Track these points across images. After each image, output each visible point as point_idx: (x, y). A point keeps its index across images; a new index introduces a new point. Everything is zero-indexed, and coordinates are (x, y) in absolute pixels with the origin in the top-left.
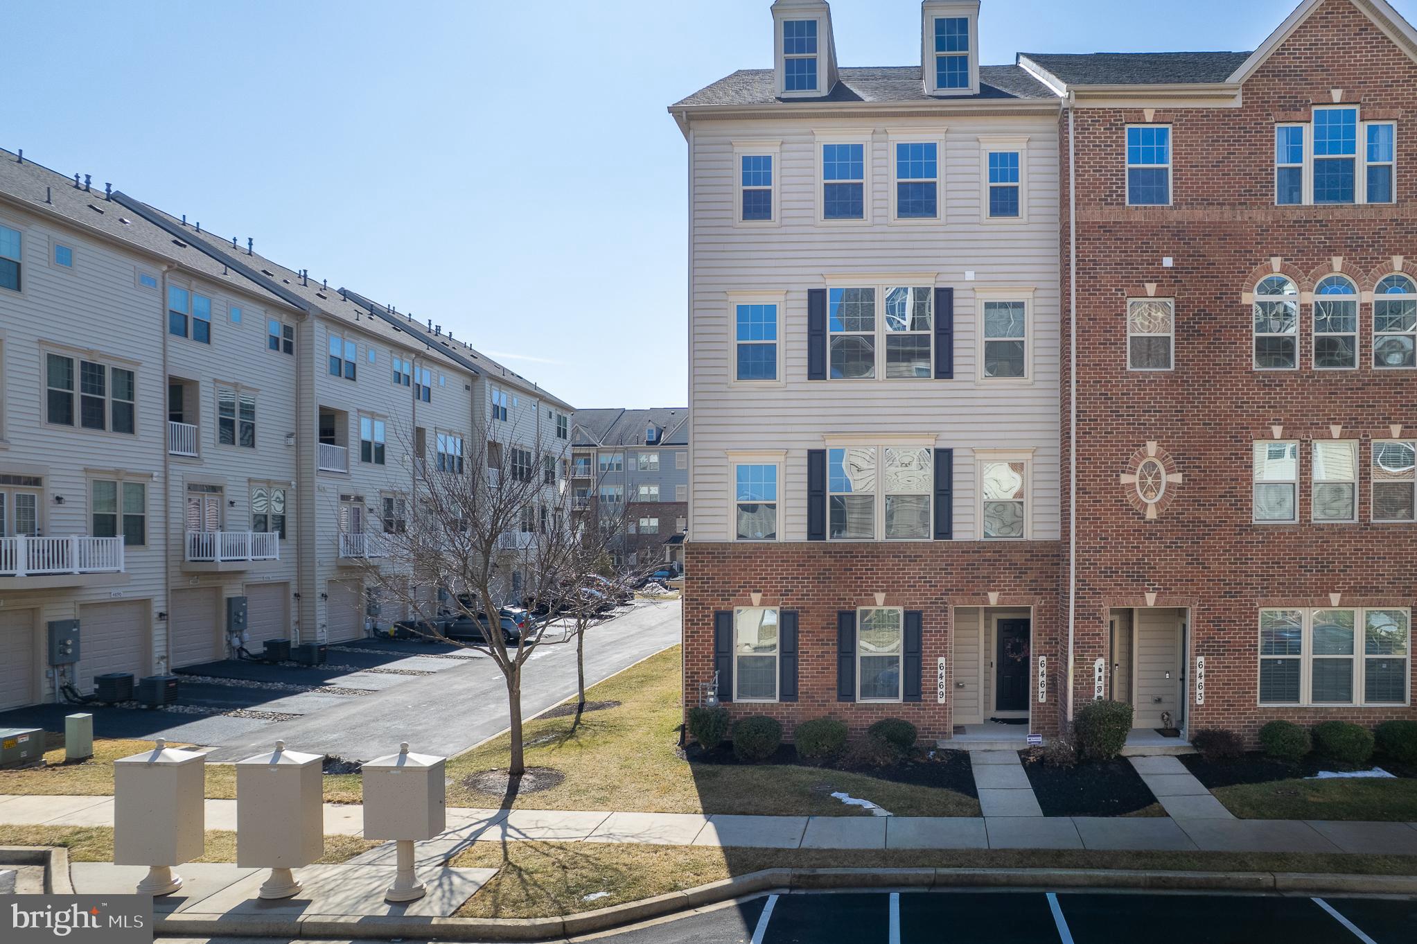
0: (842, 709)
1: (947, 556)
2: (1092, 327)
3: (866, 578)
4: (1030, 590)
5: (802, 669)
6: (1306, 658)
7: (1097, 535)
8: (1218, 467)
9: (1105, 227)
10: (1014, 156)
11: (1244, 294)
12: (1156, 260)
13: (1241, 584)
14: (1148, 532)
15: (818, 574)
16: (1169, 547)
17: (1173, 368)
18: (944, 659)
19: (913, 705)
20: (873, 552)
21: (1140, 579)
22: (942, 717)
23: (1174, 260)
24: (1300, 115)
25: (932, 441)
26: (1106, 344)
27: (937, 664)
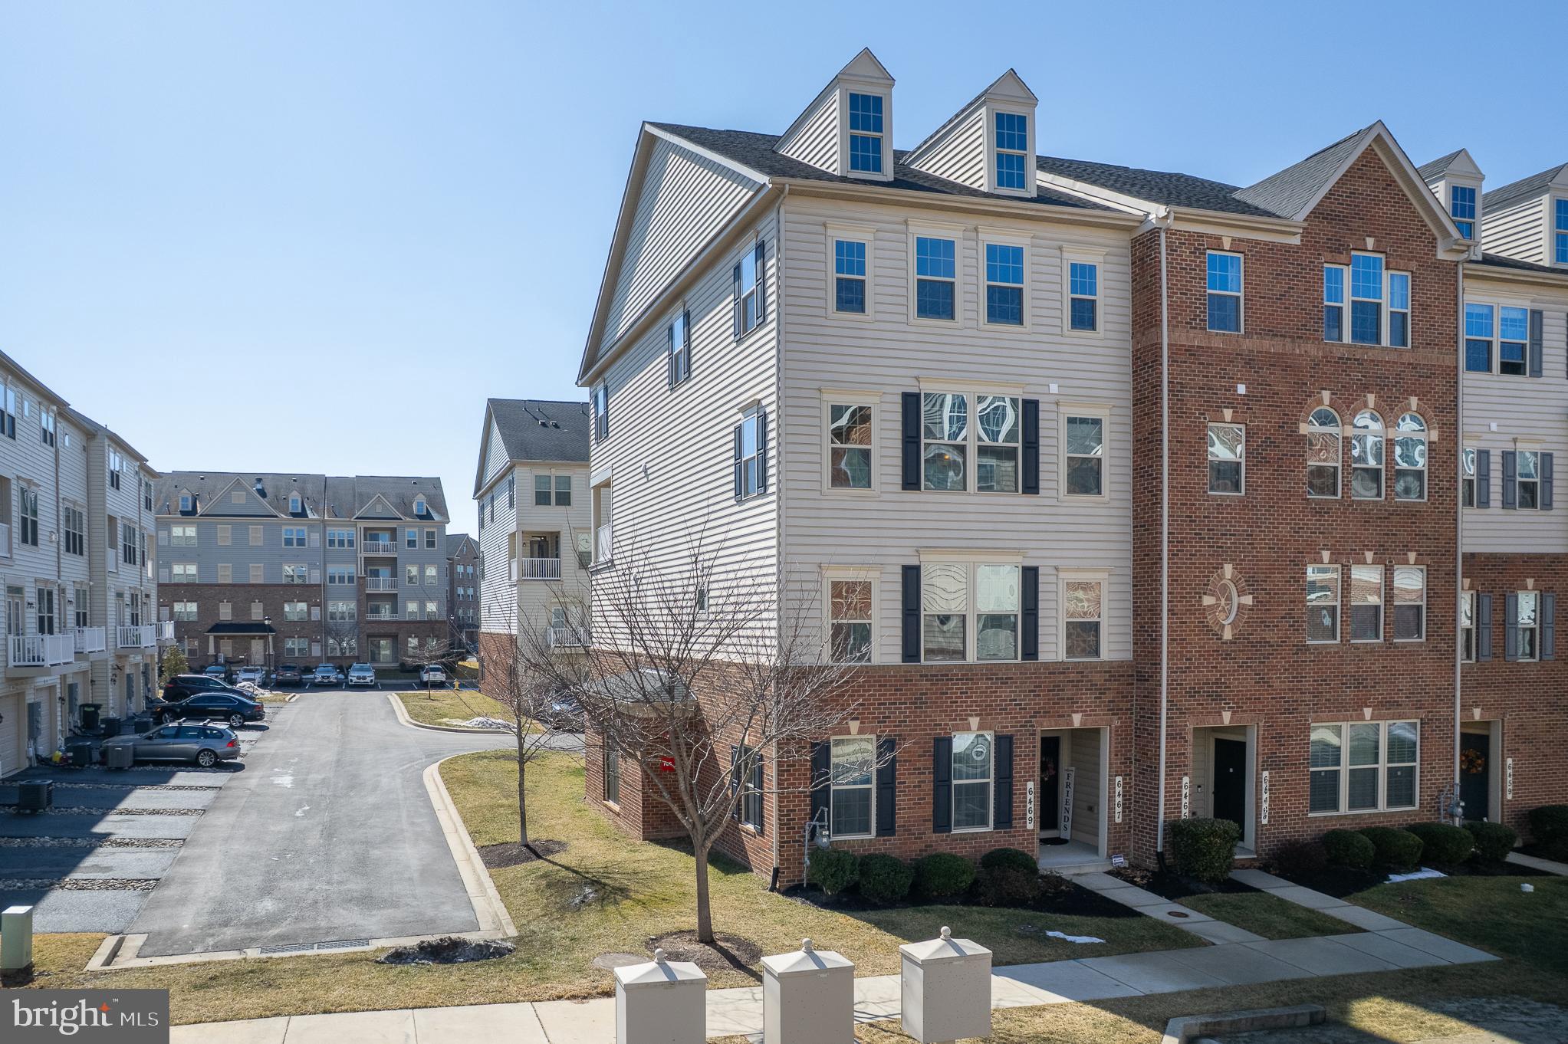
0: (937, 841)
1: (1035, 678)
2: (1180, 450)
3: (961, 702)
4: (1108, 710)
5: (899, 800)
6: (1345, 768)
7: (1184, 656)
8: (1280, 590)
9: (1190, 350)
10: (1093, 268)
11: (1301, 424)
12: (1232, 387)
13: (1297, 701)
14: (1225, 652)
15: (916, 699)
16: (1241, 667)
17: (1243, 492)
18: (1032, 783)
19: (1005, 832)
20: (967, 675)
21: (1217, 698)
22: (1031, 843)
23: (1247, 387)
24: (1343, 258)
25: (1019, 559)
26: (1190, 467)
27: (1026, 789)
